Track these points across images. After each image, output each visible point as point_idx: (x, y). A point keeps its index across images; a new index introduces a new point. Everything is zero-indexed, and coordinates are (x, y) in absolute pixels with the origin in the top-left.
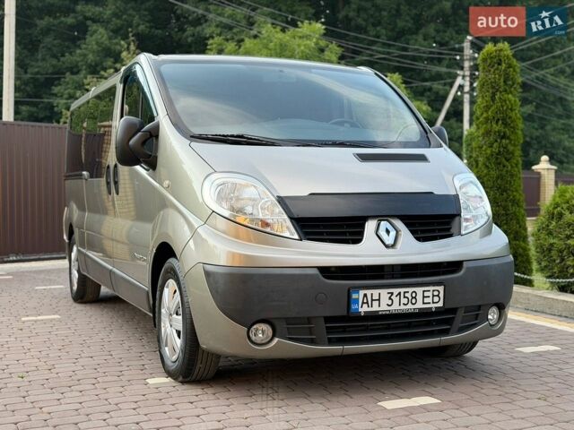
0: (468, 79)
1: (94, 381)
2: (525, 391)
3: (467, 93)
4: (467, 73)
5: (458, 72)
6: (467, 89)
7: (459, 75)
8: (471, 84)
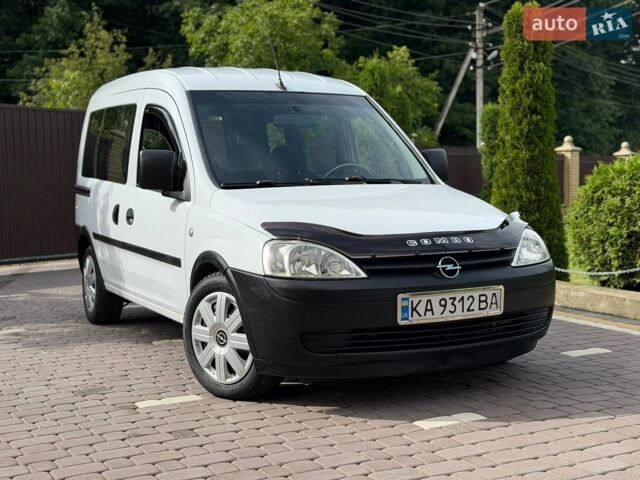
0: (481, 51)
1: (71, 407)
2: (581, 402)
3: (481, 67)
4: (480, 45)
5: (470, 44)
6: (480, 63)
7: (471, 47)
8: (485, 57)
